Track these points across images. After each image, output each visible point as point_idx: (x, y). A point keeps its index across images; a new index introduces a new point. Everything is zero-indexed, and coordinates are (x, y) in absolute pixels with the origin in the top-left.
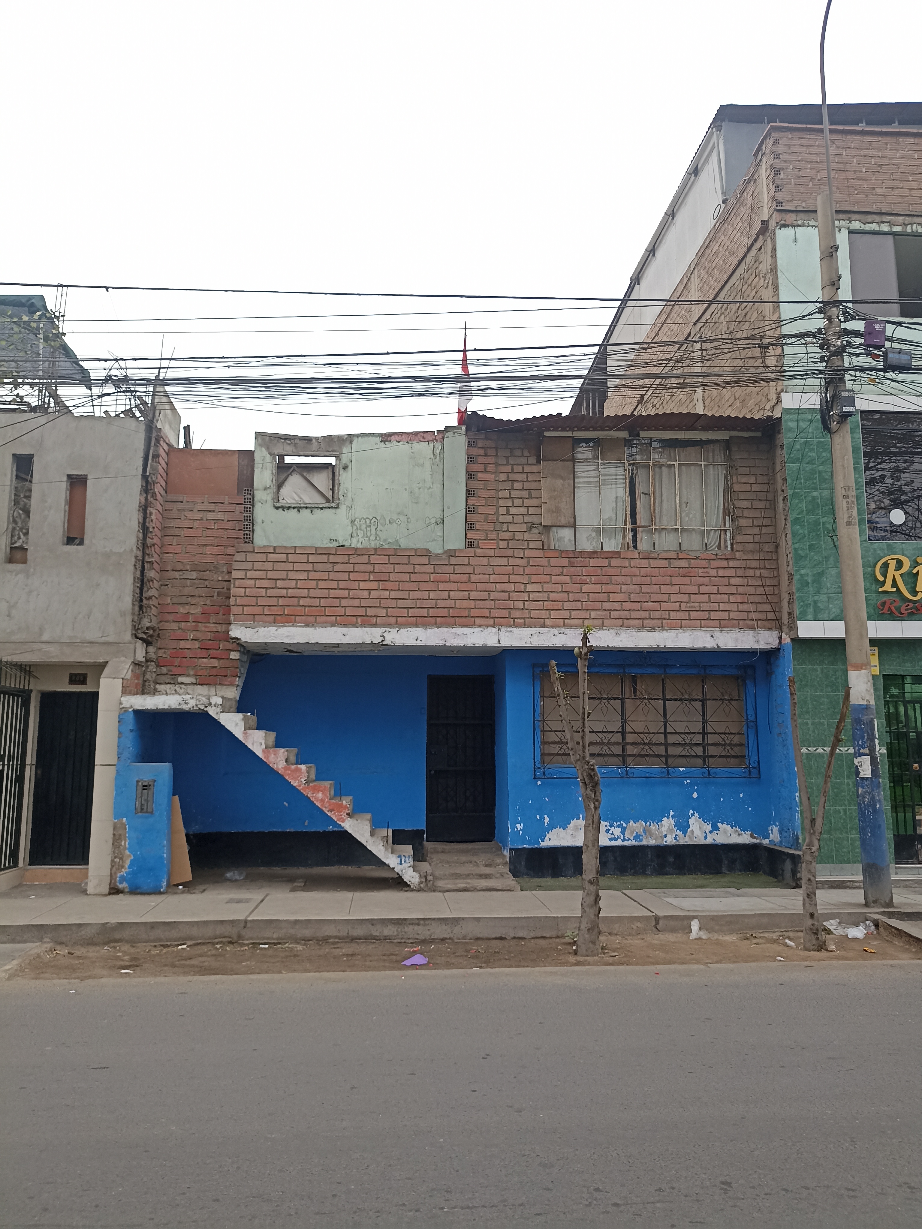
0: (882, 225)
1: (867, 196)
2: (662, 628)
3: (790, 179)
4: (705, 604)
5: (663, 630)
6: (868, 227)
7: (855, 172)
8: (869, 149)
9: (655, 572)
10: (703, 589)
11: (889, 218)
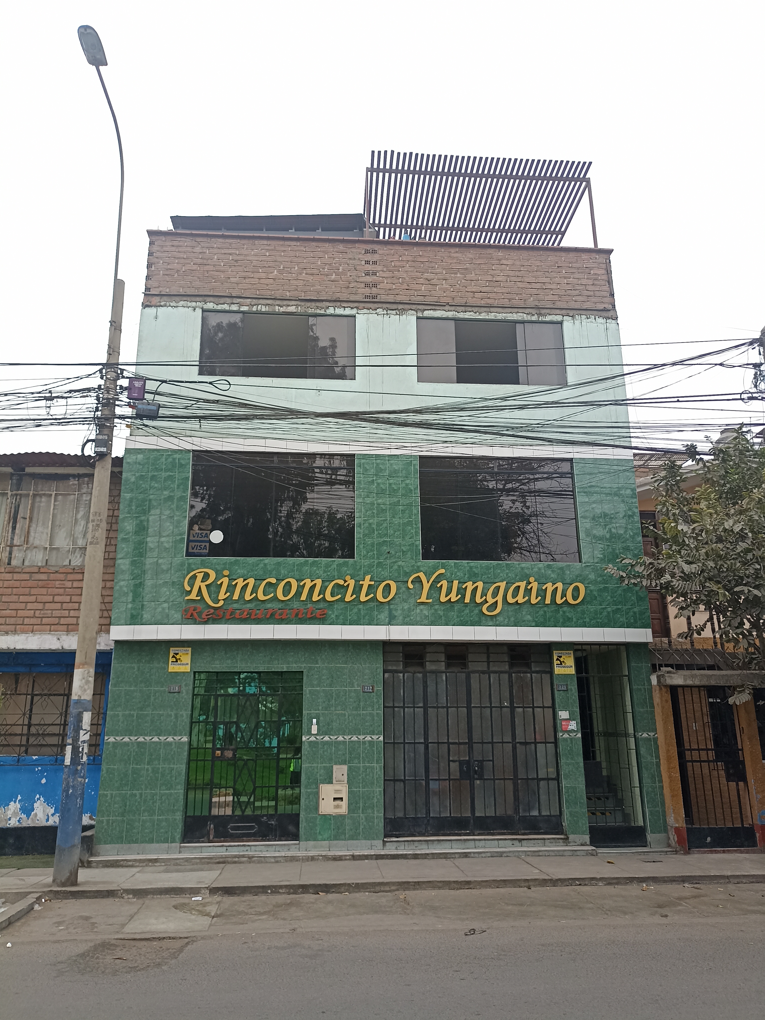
0: (232, 305)
1: (222, 284)
2: (15, 632)
3: (160, 271)
4: (57, 611)
5: (15, 634)
6: (220, 307)
7: (214, 266)
8: (229, 249)
9: (17, 584)
10: (57, 599)
11: (239, 300)
